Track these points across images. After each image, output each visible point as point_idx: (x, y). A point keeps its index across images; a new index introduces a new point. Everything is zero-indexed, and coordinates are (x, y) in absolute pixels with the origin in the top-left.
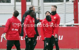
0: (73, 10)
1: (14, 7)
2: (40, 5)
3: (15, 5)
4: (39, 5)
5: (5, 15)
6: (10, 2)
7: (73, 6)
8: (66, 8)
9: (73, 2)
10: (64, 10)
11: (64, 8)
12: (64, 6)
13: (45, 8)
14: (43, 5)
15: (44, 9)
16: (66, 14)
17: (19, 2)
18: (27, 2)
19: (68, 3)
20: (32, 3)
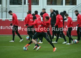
7: (28, 7)
10: (23, 10)
11: (23, 9)
12: (23, 8)
16: (24, 13)
20: (2, 5)
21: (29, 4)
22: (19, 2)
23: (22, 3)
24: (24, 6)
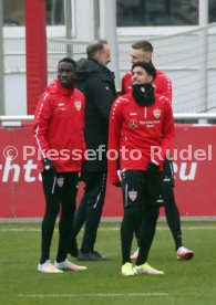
8: (211, 47)
13: (122, 47)
14: (116, 37)
16: (211, 74)
17: (18, 24)
18: (50, 24)
20: (69, 29)
22: (173, 9)
23: (195, 10)
24: (211, 31)
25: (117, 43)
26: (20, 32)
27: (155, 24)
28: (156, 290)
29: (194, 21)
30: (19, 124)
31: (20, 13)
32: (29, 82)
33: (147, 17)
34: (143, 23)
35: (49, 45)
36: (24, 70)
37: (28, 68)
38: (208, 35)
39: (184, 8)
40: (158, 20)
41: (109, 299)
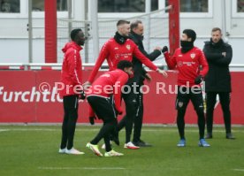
0: (167, 30)
1: (27, 22)
2: (89, 19)
3: (30, 18)
4: (86, 18)
5: (7, 41)
6: (19, 12)
7: (167, 20)
8: (152, 26)
9: (166, 11)
10: (147, 32)
11: (147, 26)
12: (147, 22)
13: (101, 25)
14: (97, 18)
15: (98, 28)
16: (152, 41)
17: (41, 10)
18: (59, 10)
19: (155, 14)
20: (70, 13)
21: (170, 7)
22: (131, 3)
23: (143, 3)
24: (152, 16)
25: (98, 22)
26: (42, 14)
27: (120, 11)
28: (119, 166)
29: (142, 10)
30: (40, 68)
31: (42, 4)
32: (46, 44)
33: (116, 7)
34: (113, 11)
35: (59, 22)
36: (43, 36)
37: (46, 35)
38: (150, 18)
39: (137, 2)
40: (122, 9)
41: (91, 171)
